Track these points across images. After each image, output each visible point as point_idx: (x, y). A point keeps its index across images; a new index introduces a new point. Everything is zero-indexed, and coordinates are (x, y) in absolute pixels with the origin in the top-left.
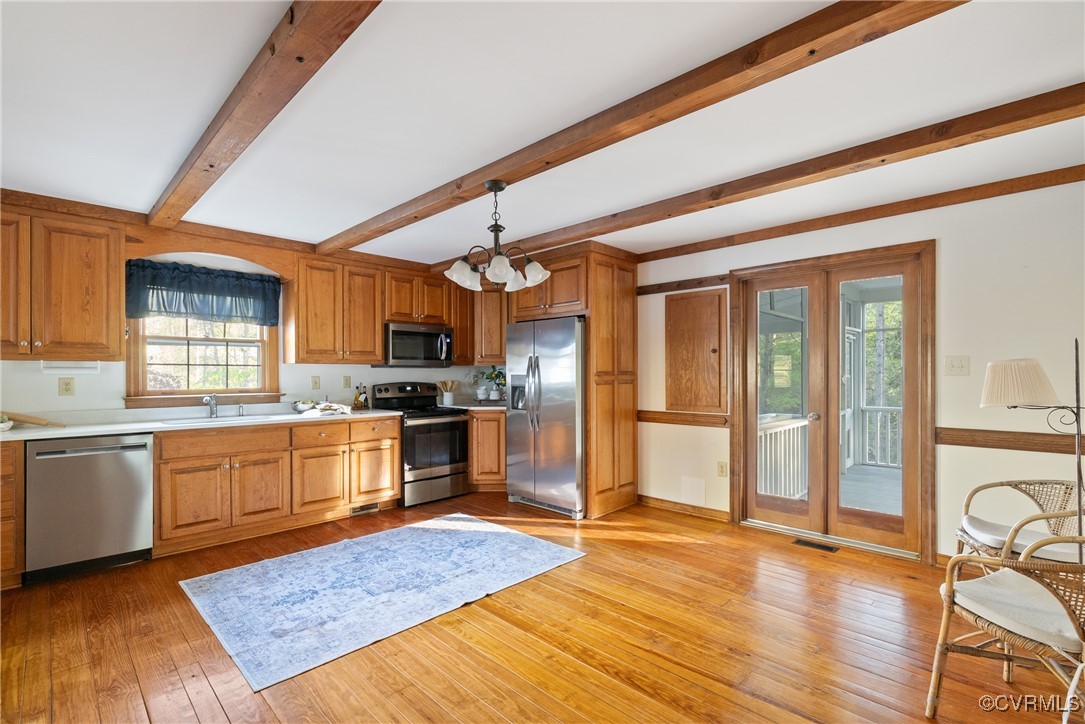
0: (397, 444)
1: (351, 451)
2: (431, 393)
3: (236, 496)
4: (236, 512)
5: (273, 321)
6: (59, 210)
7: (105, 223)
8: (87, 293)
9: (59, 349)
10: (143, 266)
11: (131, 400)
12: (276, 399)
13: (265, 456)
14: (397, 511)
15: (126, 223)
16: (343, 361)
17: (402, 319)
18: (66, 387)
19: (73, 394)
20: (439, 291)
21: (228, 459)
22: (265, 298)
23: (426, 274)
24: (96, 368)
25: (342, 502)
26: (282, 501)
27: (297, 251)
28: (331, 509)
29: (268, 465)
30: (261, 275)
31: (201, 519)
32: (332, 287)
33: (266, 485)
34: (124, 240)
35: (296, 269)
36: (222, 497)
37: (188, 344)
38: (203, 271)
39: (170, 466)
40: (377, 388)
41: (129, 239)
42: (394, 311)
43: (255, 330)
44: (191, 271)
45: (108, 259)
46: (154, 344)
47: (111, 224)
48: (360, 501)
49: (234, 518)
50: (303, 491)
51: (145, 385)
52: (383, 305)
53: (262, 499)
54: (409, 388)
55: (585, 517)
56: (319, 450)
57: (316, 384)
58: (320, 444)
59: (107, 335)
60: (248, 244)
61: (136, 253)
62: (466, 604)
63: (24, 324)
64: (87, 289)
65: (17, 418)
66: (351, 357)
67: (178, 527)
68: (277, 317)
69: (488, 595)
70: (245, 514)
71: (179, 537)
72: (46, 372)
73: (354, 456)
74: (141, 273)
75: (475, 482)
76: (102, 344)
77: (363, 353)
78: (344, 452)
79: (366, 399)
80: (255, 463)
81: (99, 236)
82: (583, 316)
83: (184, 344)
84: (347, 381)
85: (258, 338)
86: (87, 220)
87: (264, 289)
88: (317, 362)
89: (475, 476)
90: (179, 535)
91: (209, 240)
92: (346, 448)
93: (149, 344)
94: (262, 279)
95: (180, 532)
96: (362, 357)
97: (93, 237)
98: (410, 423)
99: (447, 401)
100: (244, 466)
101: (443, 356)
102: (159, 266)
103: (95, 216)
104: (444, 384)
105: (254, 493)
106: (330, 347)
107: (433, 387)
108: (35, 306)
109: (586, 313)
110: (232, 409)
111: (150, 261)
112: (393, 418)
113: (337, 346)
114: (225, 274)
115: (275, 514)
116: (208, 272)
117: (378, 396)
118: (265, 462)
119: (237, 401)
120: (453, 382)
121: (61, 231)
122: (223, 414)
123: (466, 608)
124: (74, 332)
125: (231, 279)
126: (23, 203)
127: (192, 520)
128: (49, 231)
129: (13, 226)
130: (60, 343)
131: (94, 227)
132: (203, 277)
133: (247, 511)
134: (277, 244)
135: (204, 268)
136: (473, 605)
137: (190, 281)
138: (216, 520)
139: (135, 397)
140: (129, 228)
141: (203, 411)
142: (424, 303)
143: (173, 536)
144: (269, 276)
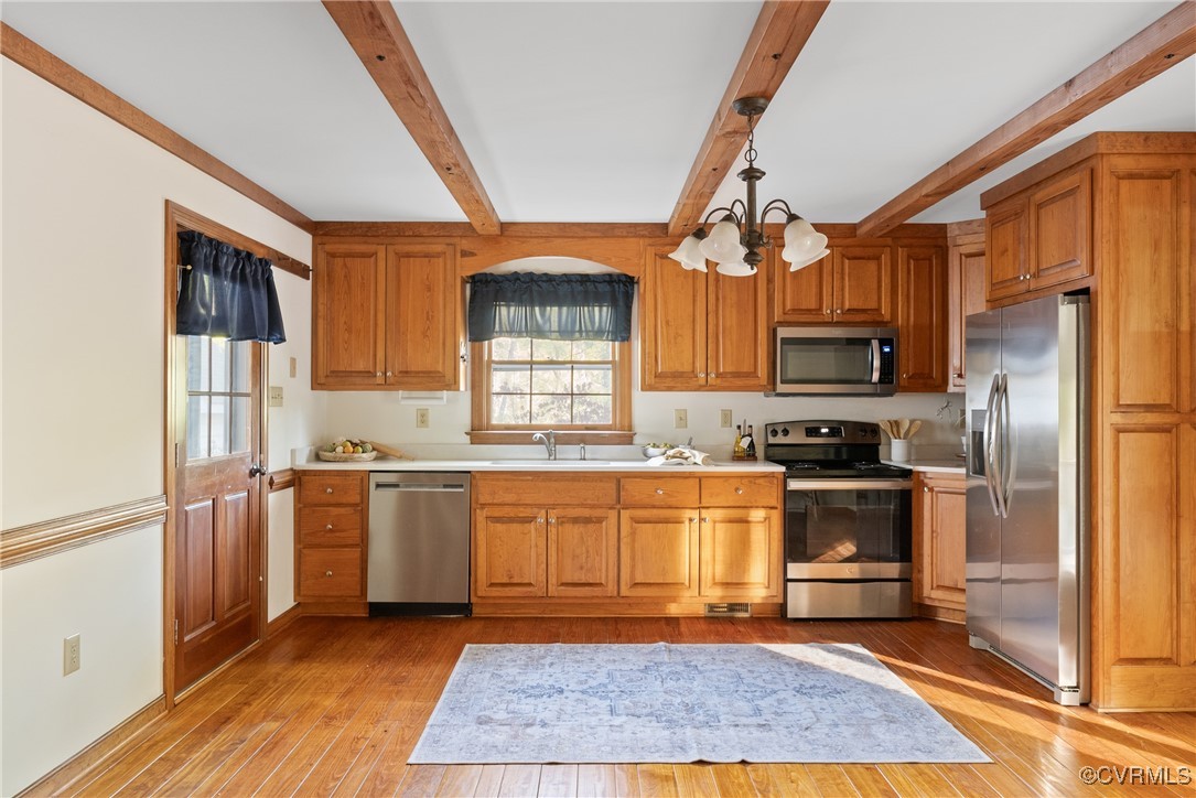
0: (776, 517)
1: (701, 520)
2: (869, 440)
3: (553, 559)
4: (553, 580)
5: (624, 335)
6: (407, 234)
7: (440, 240)
8: (428, 319)
9: (406, 379)
10: (486, 281)
11: (476, 435)
12: (628, 439)
13: (586, 513)
14: (776, 621)
15: (461, 237)
16: (706, 387)
17: (803, 318)
18: (423, 418)
19: (427, 426)
20: (872, 265)
21: (543, 512)
22: (614, 304)
23: (849, 241)
24: (442, 398)
25: (687, 594)
26: (607, 576)
27: (643, 236)
28: (674, 599)
29: (589, 526)
30: (610, 275)
31: (515, 581)
32: (691, 281)
33: (588, 552)
34: (459, 255)
35: (643, 261)
36: (537, 555)
37: (531, 369)
38: (544, 278)
39: (486, 512)
40: (772, 429)
41: (464, 254)
42: (788, 307)
43: (604, 349)
44: (532, 280)
45: (445, 280)
46: (501, 370)
47: (448, 240)
48: (714, 595)
49: (550, 586)
50: (633, 567)
51: (489, 418)
52: (770, 300)
53: (581, 568)
54: (824, 430)
55: (1085, 705)
56: (655, 512)
57: (682, 420)
58: (657, 503)
59: (444, 363)
60: (584, 238)
61: (471, 267)
62: (701, 762)
63: (380, 355)
64: (428, 313)
65: (382, 449)
66: (719, 381)
67: (492, 585)
68: (628, 329)
69: (743, 762)
70: (563, 584)
71: (494, 598)
72: (403, 402)
73: (707, 527)
74: (485, 289)
75: (928, 602)
76: (439, 372)
77: (737, 375)
78: (691, 520)
79: (752, 445)
80: (575, 520)
81: (438, 255)
82: (1086, 291)
83: (526, 370)
84: (727, 417)
85: (611, 359)
86: (429, 240)
87: (613, 291)
88: (670, 389)
89: (927, 591)
90: (493, 595)
91: (541, 241)
92: (695, 514)
93: (496, 370)
94: (609, 279)
95: (496, 592)
96: (737, 380)
97: (433, 257)
98: (794, 485)
99: (896, 453)
100: (563, 522)
101: (876, 376)
102: (500, 279)
103: (435, 234)
104: (896, 424)
105: (573, 559)
106: (687, 368)
107: (873, 429)
108: (388, 336)
109: (1089, 283)
110: (573, 451)
111: (491, 274)
112: (771, 475)
113: (698, 365)
114: (567, 279)
115: (597, 591)
116: (548, 278)
117: (772, 440)
118: (587, 521)
119: (583, 440)
120: (912, 422)
121: (408, 255)
122: (561, 457)
123: (697, 767)
124: (419, 360)
125: (574, 284)
126: (380, 233)
127: (505, 580)
128: (400, 256)
129: (373, 259)
130: (407, 372)
131: (434, 246)
132: (544, 285)
133: (564, 581)
134: (617, 232)
135: (546, 274)
136: (710, 767)
137: (531, 291)
138: (530, 584)
139: (480, 432)
140: (464, 241)
141: (541, 450)
142: (843, 289)
143: (489, 594)
144: (619, 275)
